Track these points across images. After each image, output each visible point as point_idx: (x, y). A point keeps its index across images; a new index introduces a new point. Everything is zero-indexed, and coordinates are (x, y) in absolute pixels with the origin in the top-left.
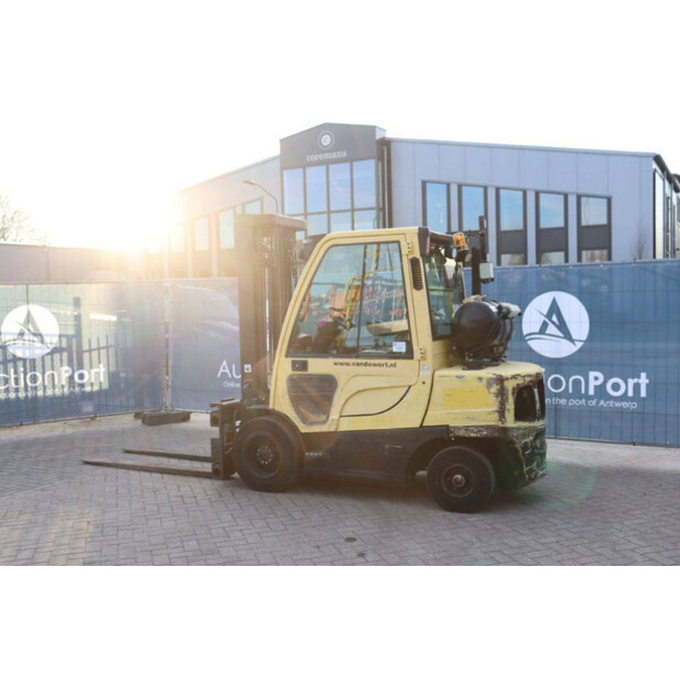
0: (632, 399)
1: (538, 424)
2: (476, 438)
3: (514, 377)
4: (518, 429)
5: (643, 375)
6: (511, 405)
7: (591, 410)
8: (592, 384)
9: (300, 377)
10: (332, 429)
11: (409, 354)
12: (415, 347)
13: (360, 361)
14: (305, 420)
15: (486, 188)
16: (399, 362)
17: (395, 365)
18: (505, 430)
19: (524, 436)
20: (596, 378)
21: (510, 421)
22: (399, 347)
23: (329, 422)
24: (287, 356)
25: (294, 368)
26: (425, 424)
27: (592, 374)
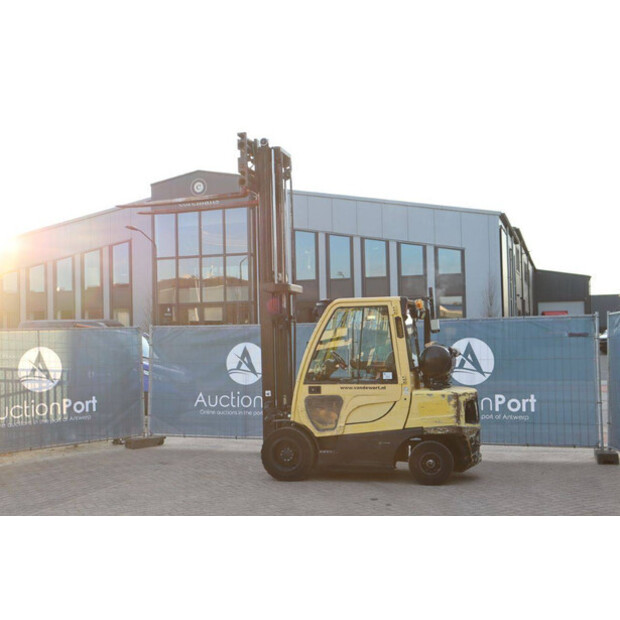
0: (525, 414)
1: (477, 426)
2: (442, 435)
3: (464, 394)
4: (468, 428)
5: (532, 396)
6: (463, 413)
7: (498, 422)
8: (498, 403)
9: (314, 398)
10: (340, 433)
11: (394, 380)
12: (399, 376)
13: (360, 386)
14: (318, 429)
15: (351, 238)
16: (388, 386)
17: (384, 388)
18: (460, 429)
19: (471, 433)
20: (500, 399)
21: (463, 424)
22: (388, 376)
23: (337, 429)
24: (305, 383)
25: (310, 392)
26: (407, 427)
27: (497, 397)
